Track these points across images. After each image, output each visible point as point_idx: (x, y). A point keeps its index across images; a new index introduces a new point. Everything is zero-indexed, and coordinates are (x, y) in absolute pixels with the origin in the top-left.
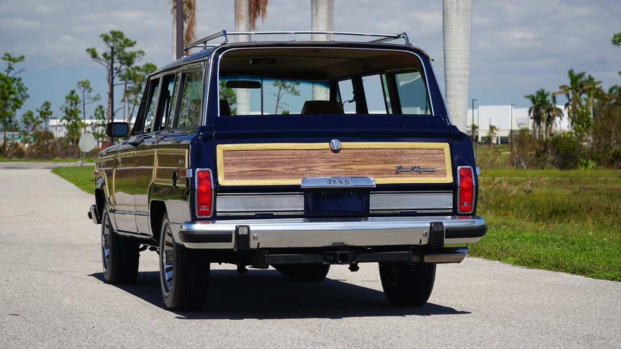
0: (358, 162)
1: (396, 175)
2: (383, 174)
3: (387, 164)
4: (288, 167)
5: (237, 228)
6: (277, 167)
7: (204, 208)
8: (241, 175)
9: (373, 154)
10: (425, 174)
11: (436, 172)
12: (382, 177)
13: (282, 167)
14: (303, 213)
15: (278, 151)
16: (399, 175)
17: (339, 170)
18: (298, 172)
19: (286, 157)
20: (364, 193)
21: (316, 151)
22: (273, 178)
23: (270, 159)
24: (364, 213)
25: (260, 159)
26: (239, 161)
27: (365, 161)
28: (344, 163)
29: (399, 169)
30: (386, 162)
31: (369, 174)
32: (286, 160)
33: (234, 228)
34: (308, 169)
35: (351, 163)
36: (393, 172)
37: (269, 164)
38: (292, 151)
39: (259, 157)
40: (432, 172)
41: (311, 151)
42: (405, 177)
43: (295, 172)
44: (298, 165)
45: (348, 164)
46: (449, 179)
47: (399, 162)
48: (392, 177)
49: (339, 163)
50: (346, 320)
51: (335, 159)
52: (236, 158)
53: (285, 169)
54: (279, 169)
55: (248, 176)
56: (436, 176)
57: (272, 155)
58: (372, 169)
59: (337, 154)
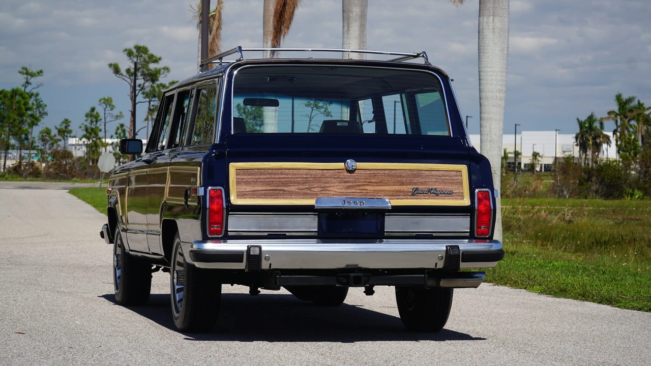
0: (373, 183)
1: (412, 197)
2: (399, 196)
4: (302, 187)
5: (249, 248)
6: (291, 187)
7: (215, 227)
8: (254, 194)
9: (389, 175)
10: (442, 196)
11: (453, 194)
12: (398, 199)
13: (296, 187)
14: (316, 234)
15: (292, 171)
16: (415, 197)
17: (354, 191)
18: (312, 192)
19: (300, 176)
20: (380, 214)
21: (331, 171)
22: (287, 198)
23: (284, 178)
24: (379, 235)
25: (274, 178)
26: (252, 180)
27: (380, 182)
28: (359, 184)
29: (415, 191)
30: (402, 184)
31: (385, 195)
32: (300, 180)
33: (245, 248)
34: (323, 189)
35: (366, 183)
36: (410, 194)
37: (283, 183)
38: (306, 171)
39: (273, 176)
40: (450, 194)
41: (325, 171)
42: (421, 199)
43: (309, 192)
44: (312, 185)
45: (363, 185)
46: (466, 202)
47: (415, 184)
48: (408, 199)
49: (354, 184)
50: (358, 344)
51: (350, 179)
52: (249, 177)
53: (298, 189)
54: (293, 188)
55: (262, 195)
56: (453, 199)
57: (285, 174)
58: (387, 191)
59: (352, 174)
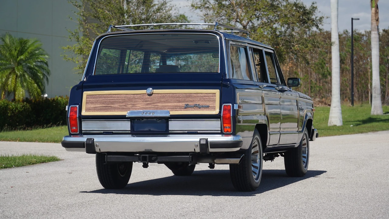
0: (162, 101)
1: (184, 109)
2: (176, 109)
3: (180, 102)
4: (121, 104)
6: (115, 105)
7: (74, 128)
8: (95, 109)
9: (172, 97)
10: (202, 109)
11: (209, 107)
12: (176, 111)
13: (118, 105)
14: (130, 132)
15: (117, 95)
16: (186, 109)
17: (150, 106)
18: (126, 108)
19: (121, 98)
20: (166, 120)
21: (139, 95)
22: (112, 111)
23: (112, 100)
24: (166, 132)
25: (107, 100)
26: (95, 101)
27: (167, 101)
28: (154, 102)
29: (186, 106)
30: (179, 102)
31: (168, 109)
32: (121, 100)
34: (133, 105)
35: (158, 102)
36: (183, 107)
37: (111, 103)
38: (125, 95)
39: (106, 99)
40: (207, 107)
41: (135, 95)
42: (189, 110)
43: (125, 107)
44: (127, 103)
45: (156, 103)
46: (216, 112)
47: (187, 102)
48: (182, 110)
49: (151, 102)
51: (149, 100)
52: (93, 99)
53: (119, 106)
54: (116, 105)
55: (99, 110)
56: (209, 110)
57: (113, 97)
58: (170, 106)
59: (151, 97)
